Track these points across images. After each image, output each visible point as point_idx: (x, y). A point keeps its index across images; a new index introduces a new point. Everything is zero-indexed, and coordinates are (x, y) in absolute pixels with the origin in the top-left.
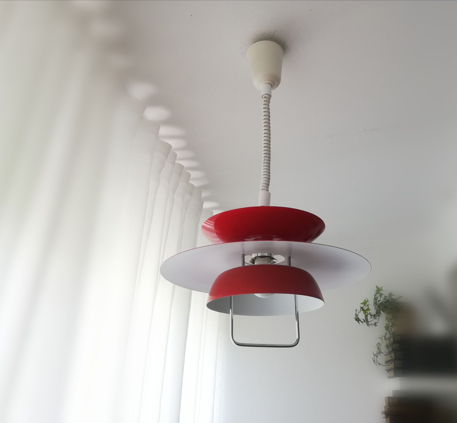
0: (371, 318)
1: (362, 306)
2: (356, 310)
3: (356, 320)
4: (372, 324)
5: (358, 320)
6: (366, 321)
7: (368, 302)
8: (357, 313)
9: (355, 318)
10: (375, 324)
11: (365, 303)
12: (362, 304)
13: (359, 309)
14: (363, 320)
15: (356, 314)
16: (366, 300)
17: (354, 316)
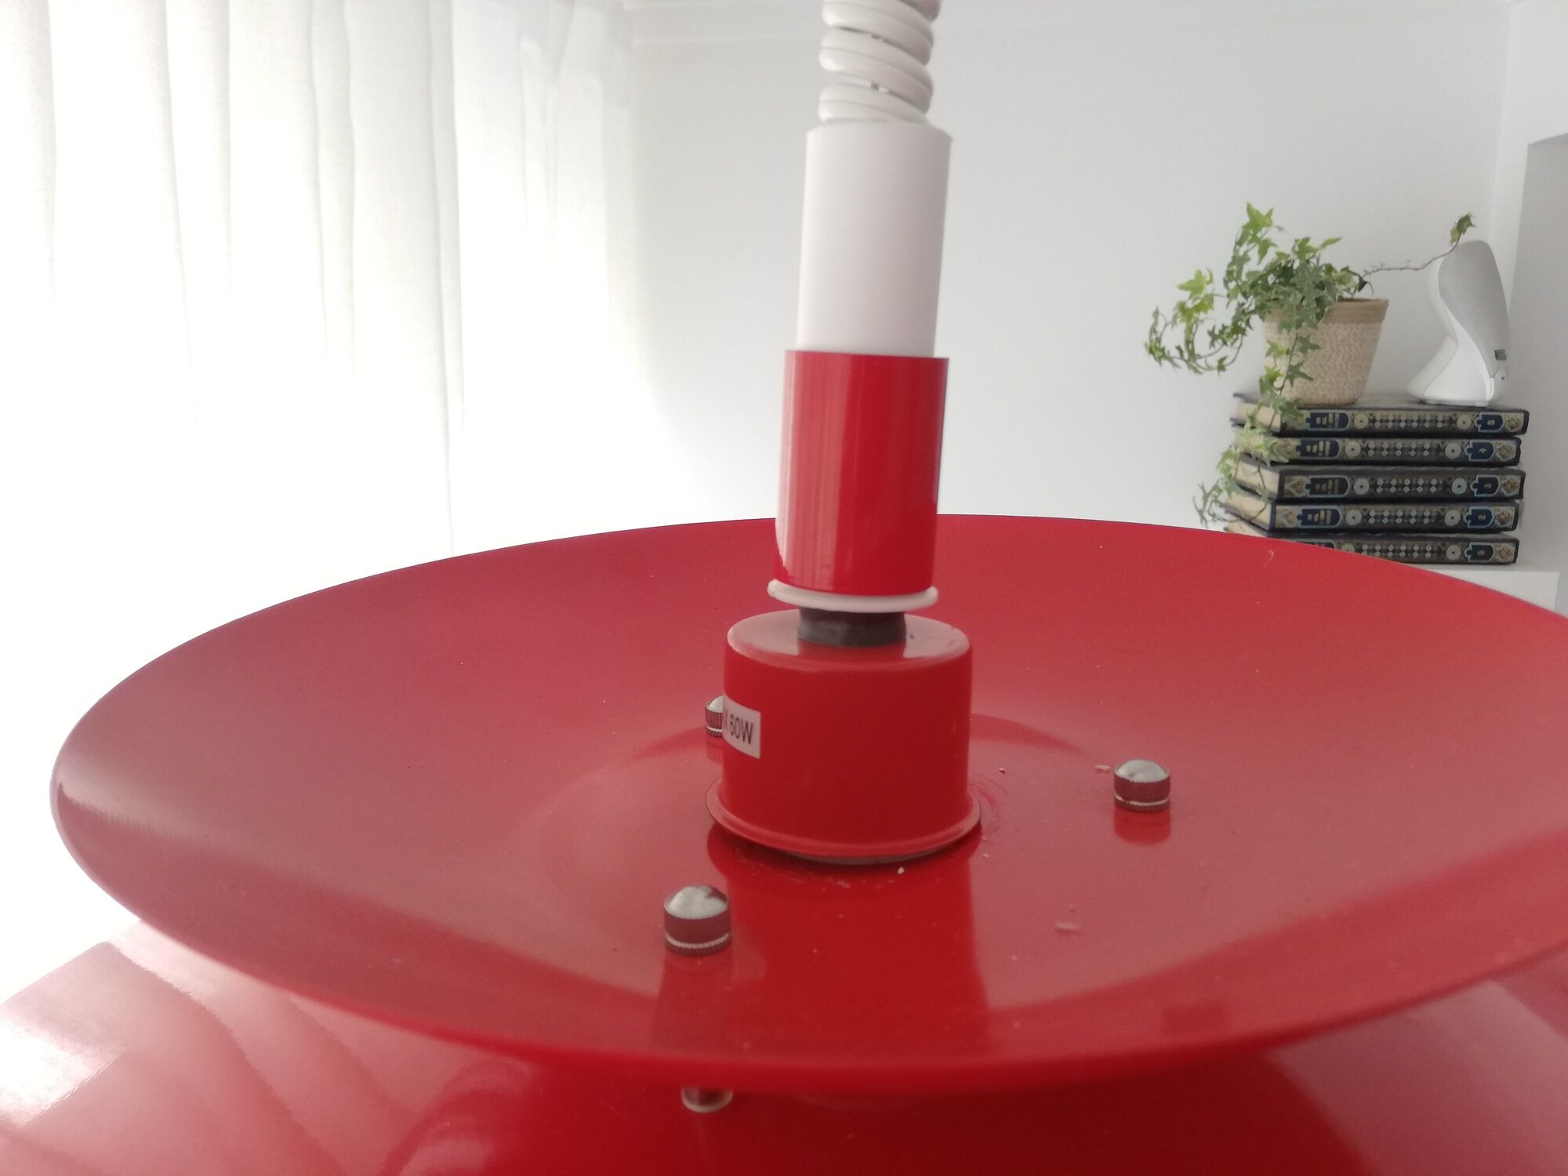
0: (1212, 344)
1: (1185, 296)
2: (1156, 314)
3: (1151, 351)
4: (1209, 368)
5: (1156, 350)
6: (1189, 354)
7: (1211, 285)
8: (1159, 329)
9: (1146, 345)
10: (1221, 367)
11: (1195, 286)
12: (1183, 287)
13: (1168, 312)
14: (1179, 348)
15: (1153, 330)
16: (1205, 273)
17: (1145, 337)
